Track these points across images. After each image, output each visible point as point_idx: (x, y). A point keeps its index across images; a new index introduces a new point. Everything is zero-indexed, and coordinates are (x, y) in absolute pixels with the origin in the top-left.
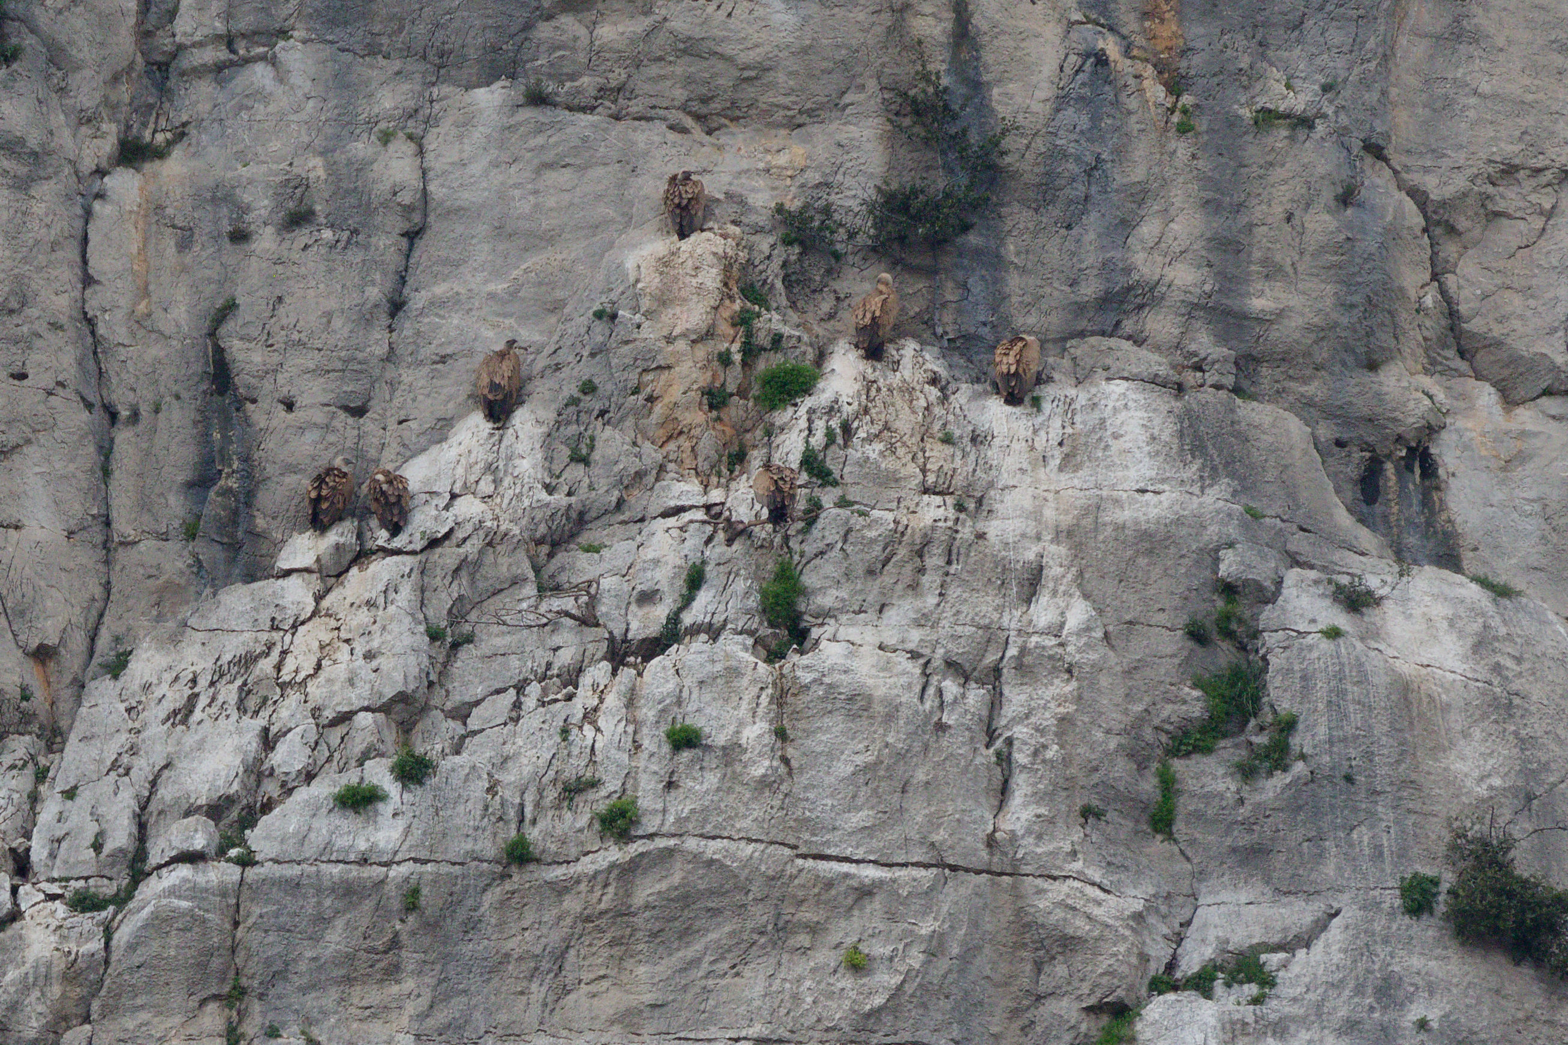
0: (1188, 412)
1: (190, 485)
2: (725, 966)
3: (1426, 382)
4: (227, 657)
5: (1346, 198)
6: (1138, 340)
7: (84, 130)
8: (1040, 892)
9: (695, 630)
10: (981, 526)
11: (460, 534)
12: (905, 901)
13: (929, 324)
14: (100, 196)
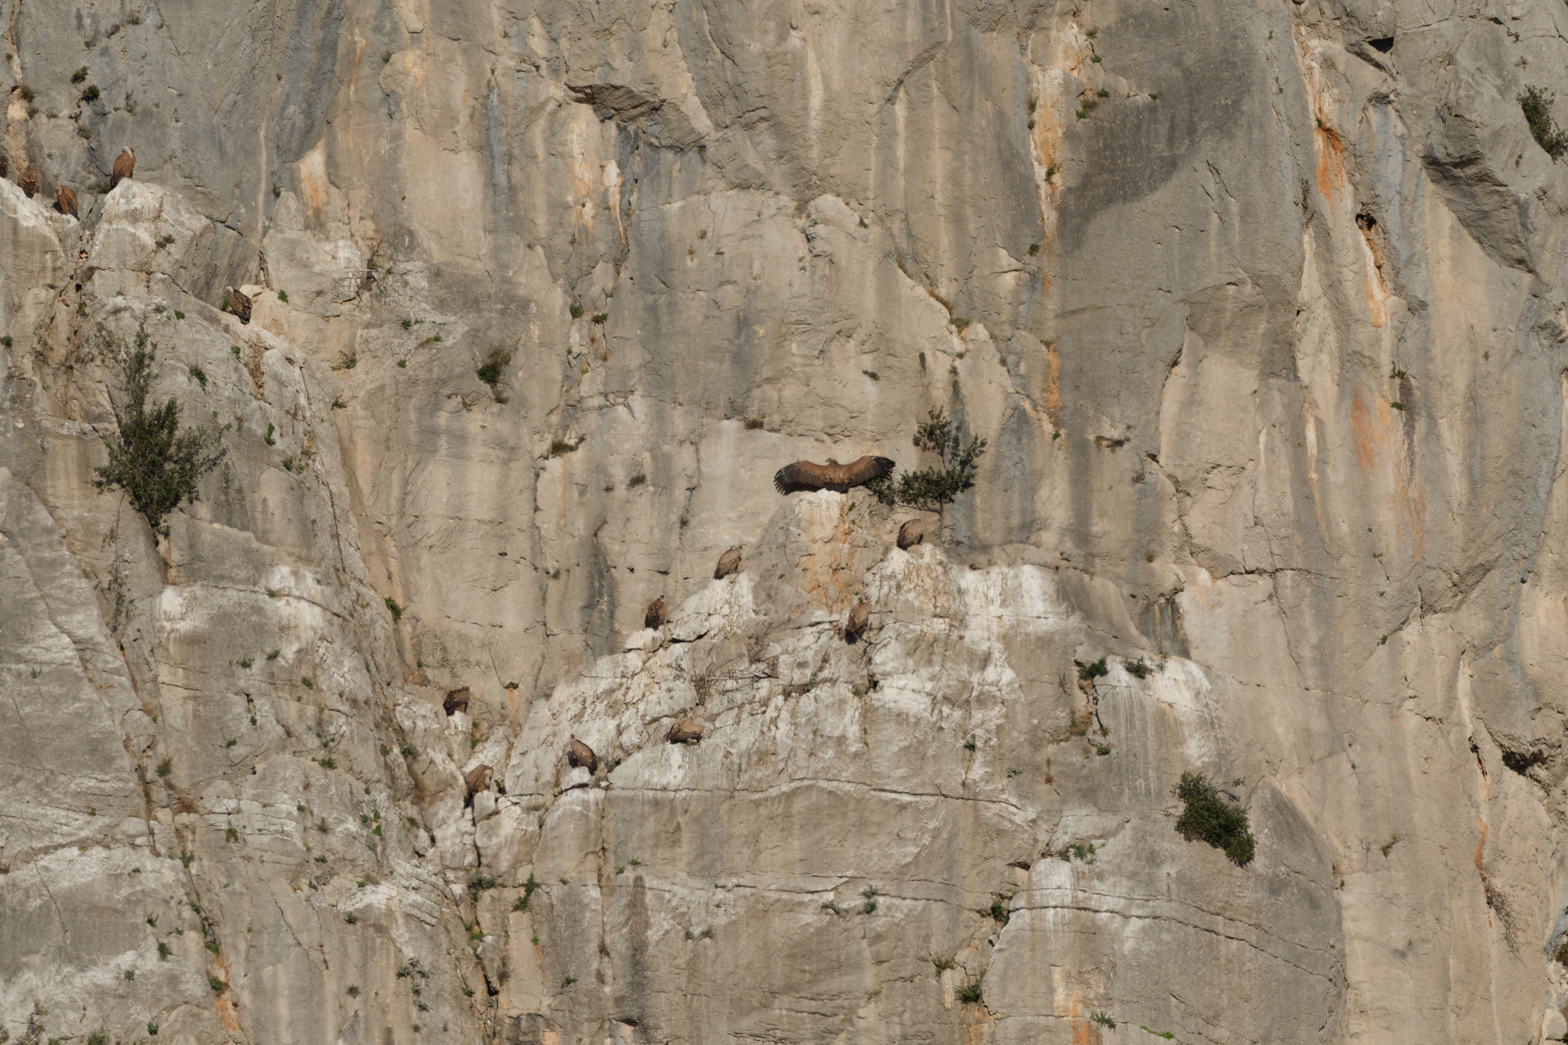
0: (1061, 580)
1: (584, 607)
2: (836, 841)
3: (1175, 567)
4: (600, 690)
5: (1139, 478)
6: (1038, 545)
7: (536, 437)
8: (987, 808)
9: (825, 681)
10: (962, 633)
11: (712, 633)
12: (922, 812)
13: (939, 536)
14: (543, 469)
